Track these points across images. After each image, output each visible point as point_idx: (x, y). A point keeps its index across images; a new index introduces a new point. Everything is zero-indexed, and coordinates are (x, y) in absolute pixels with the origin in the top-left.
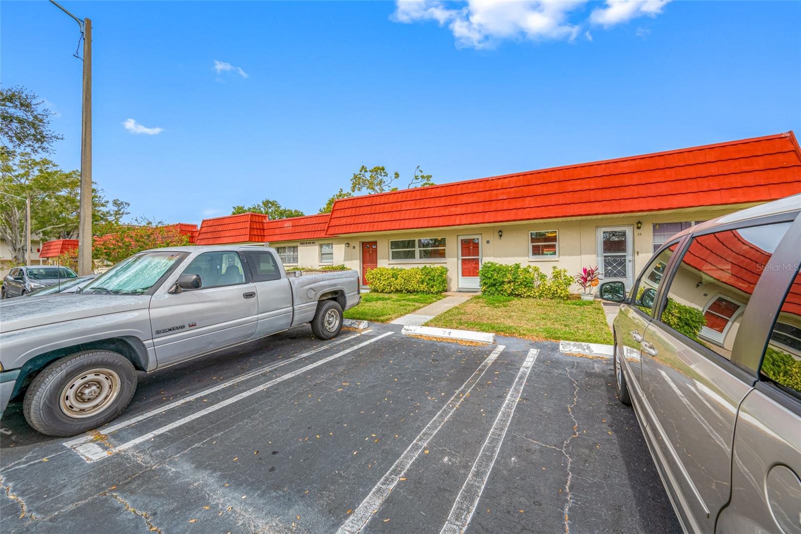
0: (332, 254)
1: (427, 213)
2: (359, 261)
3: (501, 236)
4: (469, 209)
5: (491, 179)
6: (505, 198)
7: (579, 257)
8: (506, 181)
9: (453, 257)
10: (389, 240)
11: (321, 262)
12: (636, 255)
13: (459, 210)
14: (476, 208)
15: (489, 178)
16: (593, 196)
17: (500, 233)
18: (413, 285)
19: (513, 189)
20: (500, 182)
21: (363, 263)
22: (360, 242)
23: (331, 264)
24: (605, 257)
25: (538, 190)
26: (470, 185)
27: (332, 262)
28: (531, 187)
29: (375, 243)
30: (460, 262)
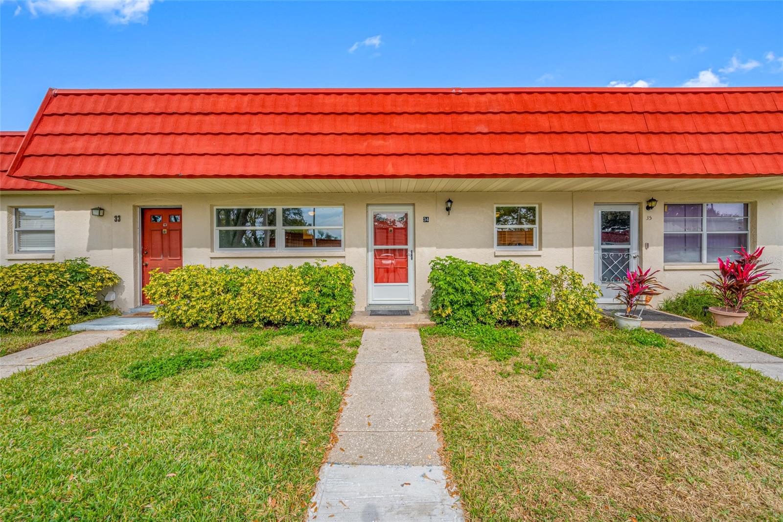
0: (52, 232)
1: (316, 145)
2: (132, 249)
3: (448, 209)
4: (413, 145)
5: (454, 91)
6: (486, 130)
7: (570, 250)
8: (483, 98)
9: (358, 247)
10: (212, 206)
11: (18, 251)
12: (644, 248)
13: (391, 145)
14: (425, 145)
15: (452, 89)
16: (631, 143)
17: (449, 204)
18: (283, 307)
19: (498, 117)
20: (472, 99)
21: (145, 253)
22: (135, 207)
23: (50, 256)
24: (604, 250)
25: (544, 123)
26: (411, 98)
27: (53, 252)
28: (530, 117)
29: (178, 210)
30: (371, 255)
